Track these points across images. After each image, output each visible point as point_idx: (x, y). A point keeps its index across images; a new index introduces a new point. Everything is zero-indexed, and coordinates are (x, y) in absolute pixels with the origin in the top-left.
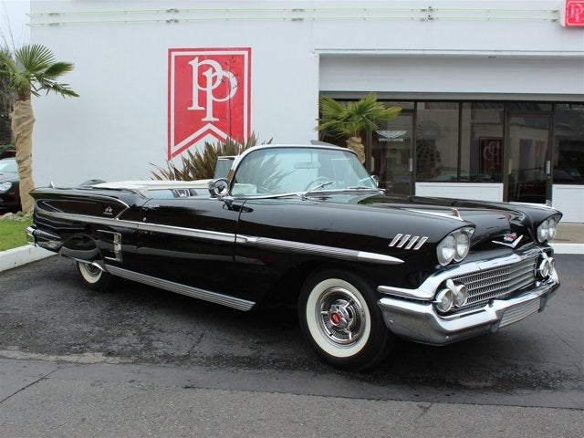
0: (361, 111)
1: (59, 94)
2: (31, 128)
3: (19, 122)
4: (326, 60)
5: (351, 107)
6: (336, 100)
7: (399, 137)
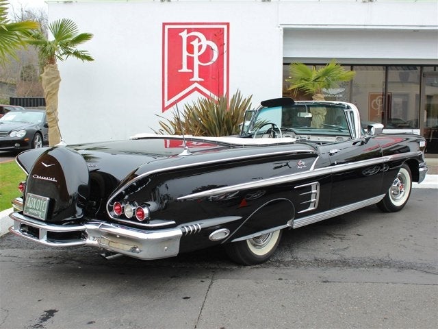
1: (80, 60)
2: (58, 86)
3: (49, 82)
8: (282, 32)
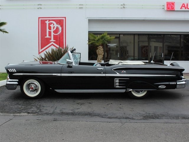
0: (102, 38)
1: (2, 32)
4: (91, 21)
5: (99, 36)
6: (94, 34)
7: (115, 46)
8: (88, 21)
